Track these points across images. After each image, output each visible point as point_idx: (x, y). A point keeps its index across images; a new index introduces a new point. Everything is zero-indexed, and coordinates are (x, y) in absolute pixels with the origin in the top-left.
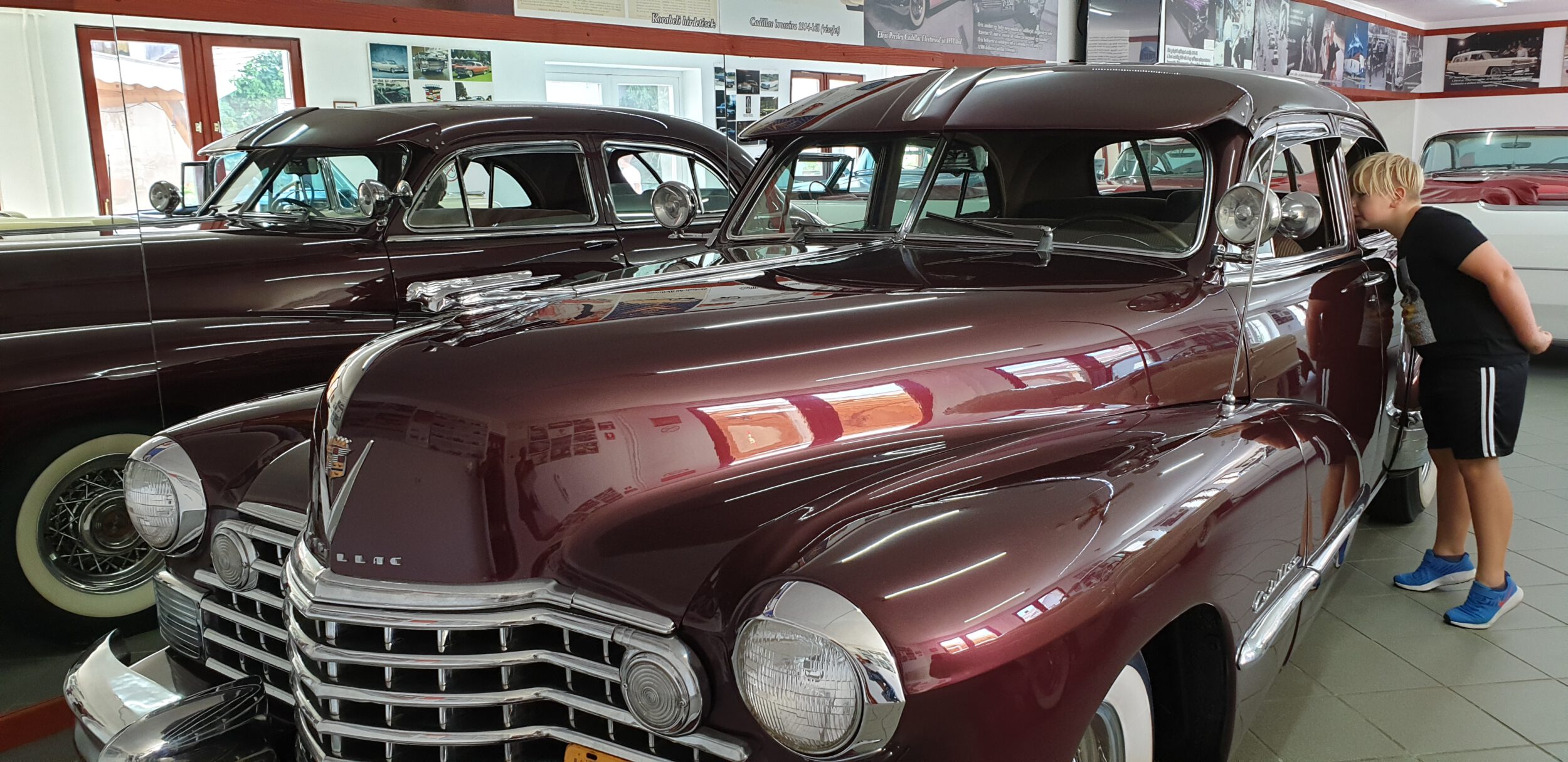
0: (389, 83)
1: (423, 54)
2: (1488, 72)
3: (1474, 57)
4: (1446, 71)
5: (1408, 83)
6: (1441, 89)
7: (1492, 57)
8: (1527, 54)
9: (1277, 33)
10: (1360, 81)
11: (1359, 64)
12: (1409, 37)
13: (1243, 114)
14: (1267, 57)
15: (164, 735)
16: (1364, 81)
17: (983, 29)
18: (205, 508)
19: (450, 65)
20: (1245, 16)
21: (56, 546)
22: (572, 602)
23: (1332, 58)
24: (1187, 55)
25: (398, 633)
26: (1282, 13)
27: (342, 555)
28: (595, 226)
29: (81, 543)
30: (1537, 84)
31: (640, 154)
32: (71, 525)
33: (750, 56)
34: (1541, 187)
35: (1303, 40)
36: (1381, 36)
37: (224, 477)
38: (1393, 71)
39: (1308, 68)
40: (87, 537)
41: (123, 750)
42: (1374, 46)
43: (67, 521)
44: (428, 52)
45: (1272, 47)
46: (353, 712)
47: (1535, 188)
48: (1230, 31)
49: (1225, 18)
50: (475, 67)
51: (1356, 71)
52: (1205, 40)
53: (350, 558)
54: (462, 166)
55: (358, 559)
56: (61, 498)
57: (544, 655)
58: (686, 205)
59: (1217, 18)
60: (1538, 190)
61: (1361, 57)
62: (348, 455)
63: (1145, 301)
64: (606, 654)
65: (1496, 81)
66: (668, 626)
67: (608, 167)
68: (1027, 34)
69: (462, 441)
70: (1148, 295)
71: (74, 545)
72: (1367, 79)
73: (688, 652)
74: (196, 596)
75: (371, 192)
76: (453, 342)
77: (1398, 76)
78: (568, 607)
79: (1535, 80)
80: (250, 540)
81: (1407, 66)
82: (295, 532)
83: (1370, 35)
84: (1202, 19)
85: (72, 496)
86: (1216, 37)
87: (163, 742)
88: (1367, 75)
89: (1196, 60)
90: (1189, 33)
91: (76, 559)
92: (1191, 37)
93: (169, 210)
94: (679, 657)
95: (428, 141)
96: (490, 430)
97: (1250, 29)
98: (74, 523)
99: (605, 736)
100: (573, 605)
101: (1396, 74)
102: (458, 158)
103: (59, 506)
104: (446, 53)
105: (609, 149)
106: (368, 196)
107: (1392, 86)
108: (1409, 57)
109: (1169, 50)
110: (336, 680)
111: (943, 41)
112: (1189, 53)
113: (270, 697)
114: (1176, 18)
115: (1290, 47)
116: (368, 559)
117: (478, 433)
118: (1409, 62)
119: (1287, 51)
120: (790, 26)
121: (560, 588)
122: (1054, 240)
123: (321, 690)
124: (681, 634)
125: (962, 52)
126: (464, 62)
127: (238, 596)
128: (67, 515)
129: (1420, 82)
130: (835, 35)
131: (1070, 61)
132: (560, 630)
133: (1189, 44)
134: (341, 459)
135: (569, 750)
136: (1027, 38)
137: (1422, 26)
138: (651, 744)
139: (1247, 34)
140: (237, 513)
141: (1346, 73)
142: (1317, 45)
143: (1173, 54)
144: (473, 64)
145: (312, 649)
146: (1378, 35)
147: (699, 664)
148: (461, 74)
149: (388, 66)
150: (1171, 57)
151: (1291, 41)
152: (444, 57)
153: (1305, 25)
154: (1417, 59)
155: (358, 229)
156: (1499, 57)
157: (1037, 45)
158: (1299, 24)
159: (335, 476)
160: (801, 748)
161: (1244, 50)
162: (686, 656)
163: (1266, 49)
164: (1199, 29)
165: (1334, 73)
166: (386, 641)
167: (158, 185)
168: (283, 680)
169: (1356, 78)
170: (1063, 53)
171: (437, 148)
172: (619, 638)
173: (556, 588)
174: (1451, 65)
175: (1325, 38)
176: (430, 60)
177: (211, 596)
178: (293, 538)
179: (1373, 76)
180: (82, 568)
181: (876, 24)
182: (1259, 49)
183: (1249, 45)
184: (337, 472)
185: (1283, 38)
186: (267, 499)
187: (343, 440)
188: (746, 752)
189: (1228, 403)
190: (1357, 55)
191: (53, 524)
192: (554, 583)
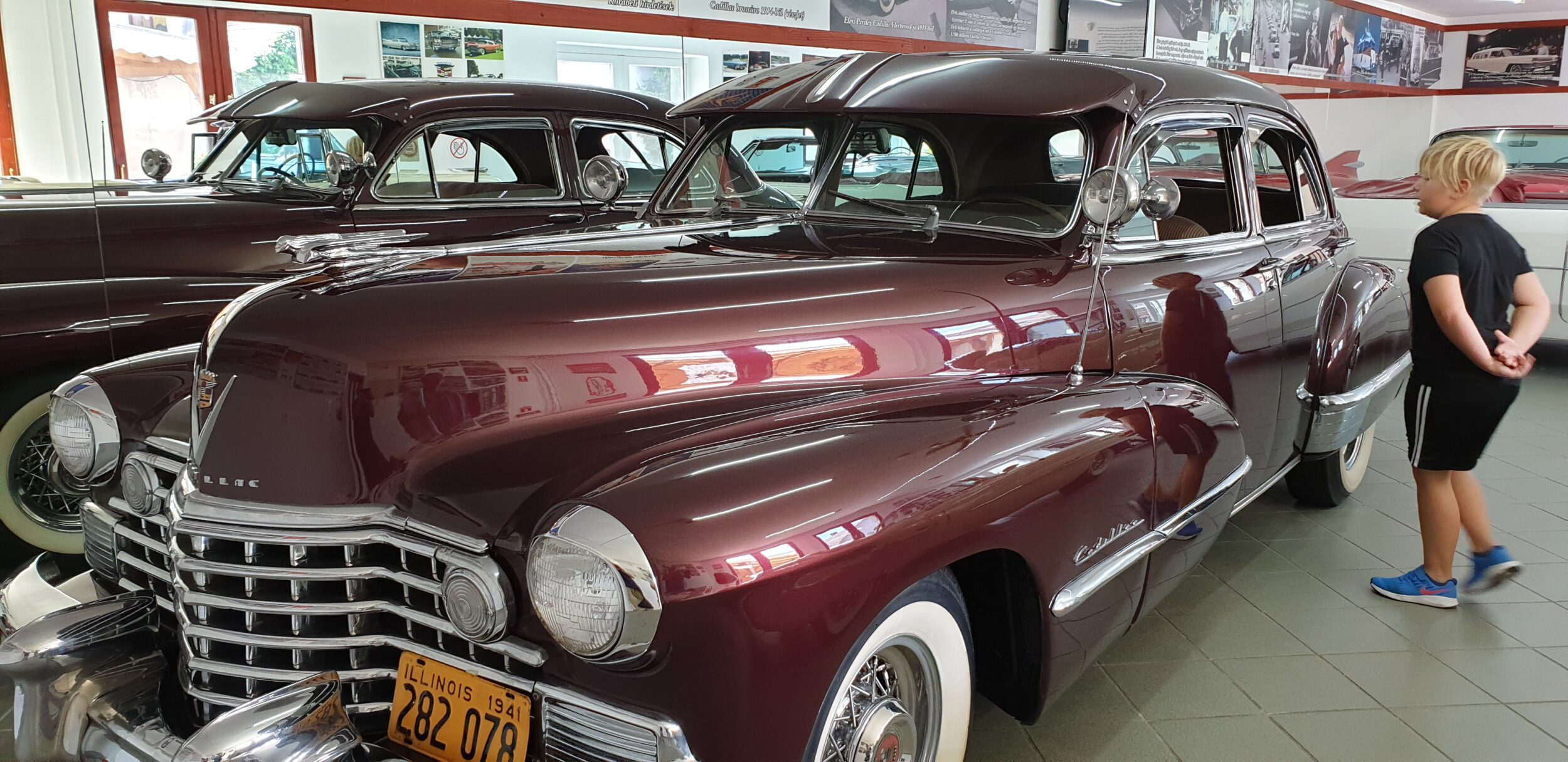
0: (400, 60)
1: (436, 32)
2: (1508, 70)
3: (1494, 54)
4: (1466, 67)
5: (1425, 79)
6: (1459, 85)
7: (1513, 54)
8: (1548, 52)
9: (1279, 26)
10: (1371, 76)
11: (1370, 59)
12: (1427, 33)
13: (1126, 102)
14: (1267, 51)
15: (60, 635)
16: (1376, 76)
17: (956, 16)
18: (119, 441)
19: (463, 43)
20: (1243, 8)
21: (28, 486)
22: (406, 524)
23: (1340, 52)
24: (1179, 47)
25: (260, 548)
26: (1285, 7)
27: (209, 478)
28: (562, 200)
29: (50, 484)
30: (1557, 82)
31: (623, 133)
32: (41, 467)
33: (710, 39)
34: (1528, 186)
35: (1308, 34)
36: (1395, 31)
37: (134, 411)
38: (1409, 67)
39: (1312, 62)
40: (55, 478)
41: (18, 646)
42: (1388, 41)
43: (38, 463)
44: (442, 30)
45: (1273, 41)
46: (220, 618)
47: (1522, 186)
48: (1227, 23)
49: (1221, 10)
50: (487, 45)
51: (1367, 66)
52: (1199, 32)
53: (215, 480)
54: (430, 139)
55: (222, 481)
56: (32, 442)
57: (380, 572)
58: (615, 179)
59: (1212, 10)
60: (1525, 188)
61: (1373, 52)
62: (215, 387)
63: (1021, 275)
64: (434, 571)
65: (1516, 78)
66: (483, 546)
67: (576, 144)
68: (1004, 23)
69: (324, 380)
70: (1024, 270)
71: (43, 485)
72: (1379, 73)
73: (499, 571)
74: (111, 521)
75: (337, 162)
76: (321, 291)
77: (1414, 72)
78: (403, 529)
79: (1555, 79)
80: (153, 470)
81: (1424, 62)
82: (182, 460)
83: (1383, 29)
84: (1195, 11)
85: (43, 440)
86: (1211, 29)
87: (59, 641)
88: (1378, 70)
89: (1189, 51)
90: (1182, 25)
91: (45, 499)
92: (1183, 29)
93: (159, 176)
94: (491, 576)
95: (396, 114)
96: (349, 369)
97: (1249, 21)
98: (43, 465)
99: (435, 646)
100: (407, 527)
101: (1412, 69)
102: (426, 132)
103: (30, 448)
104: (459, 31)
105: (578, 127)
106: (335, 166)
107: (1407, 82)
108: (1427, 53)
109: (1159, 41)
110: (203, 589)
111: (914, 28)
112: (1181, 44)
113: (160, 608)
114: (1165, 7)
115: (1293, 41)
116: (230, 481)
117: (339, 372)
118: (1427, 58)
119: (1289, 44)
120: (751, 10)
121: (397, 513)
122: (940, 218)
123: (190, 597)
124: (492, 552)
125: (935, 39)
126: (477, 40)
127: (147, 522)
128: (37, 457)
129: (1439, 78)
130: (799, 20)
131: (1051, 50)
132: (398, 550)
133: (1181, 36)
134: (208, 392)
135: (403, 655)
136: (1004, 26)
137: (1443, 21)
138: (472, 652)
139: (1245, 27)
140: (145, 447)
141: (1356, 68)
142: (1323, 37)
143: (1163, 45)
144: (486, 42)
145: (183, 562)
146: (1392, 30)
147: (506, 580)
148: (473, 52)
149: (399, 43)
150: (1160, 48)
151: (1294, 34)
152: (458, 35)
153: (1311, 18)
154: (1435, 55)
155: (327, 197)
156: (1520, 55)
157: (1015, 34)
158: (1304, 18)
159: (203, 406)
160: (580, 651)
161: (1241, 43)
162: (497, 574)
163: (1266, 42)
164: (1192, 21)
165: (1342, 67)
166: (246, 555)
167: (150, 153)
168: (164, 588)
169: (1366, 73)
170: (1042, 43)
171: (405, 121)
172: (441, 556)
173: (394, 513)
174: (1473, 63)
175: (1332, 32)
176: (443, 38)
177: (124, 522)
178: (181, 465)
179: (1386, 72)
180: (52, 508)
181: (843, 10)
182: (1258, 42)
183: (1247, 37)
184: (204, 403)
185: (1285, 31)
186: (169, 433)
187: (210, 374)
188: (543, 658)
189: (1076, 373)
190: (1367, 50)
191: (24, 465)
192: (394, 508)
